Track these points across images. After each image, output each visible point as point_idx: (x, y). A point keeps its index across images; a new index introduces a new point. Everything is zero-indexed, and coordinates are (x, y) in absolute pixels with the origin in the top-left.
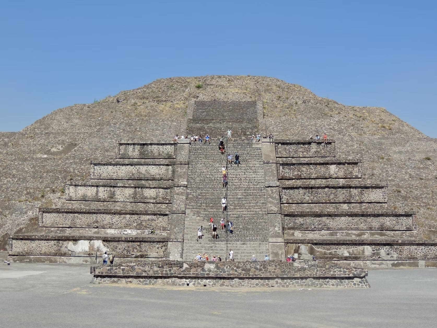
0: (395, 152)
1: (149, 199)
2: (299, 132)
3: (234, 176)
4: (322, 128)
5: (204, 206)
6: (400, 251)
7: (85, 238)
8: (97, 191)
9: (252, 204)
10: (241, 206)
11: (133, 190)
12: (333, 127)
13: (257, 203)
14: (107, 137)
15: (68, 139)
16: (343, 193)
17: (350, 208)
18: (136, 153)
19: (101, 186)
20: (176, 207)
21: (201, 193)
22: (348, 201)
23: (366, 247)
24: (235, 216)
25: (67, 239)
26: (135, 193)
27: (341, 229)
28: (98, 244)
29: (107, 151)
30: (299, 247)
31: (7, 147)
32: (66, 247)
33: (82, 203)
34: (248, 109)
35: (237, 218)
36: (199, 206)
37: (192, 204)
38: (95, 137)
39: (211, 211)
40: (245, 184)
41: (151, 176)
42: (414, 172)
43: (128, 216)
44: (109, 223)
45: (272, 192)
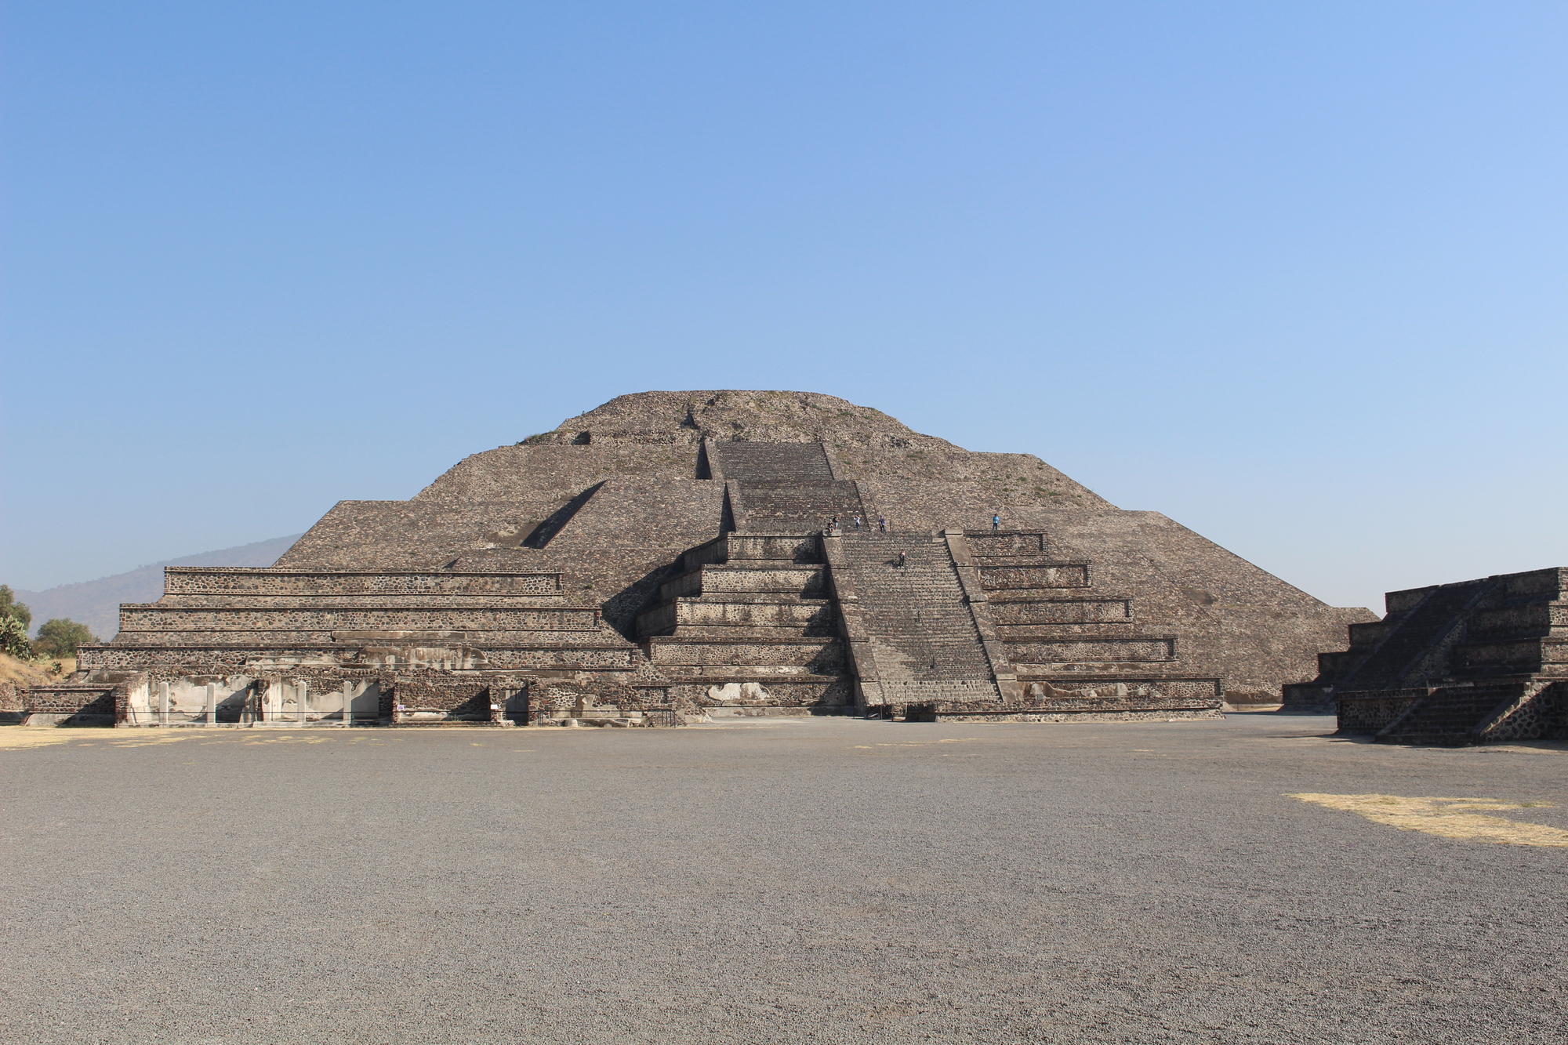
0: (1073, 536)
1: (801, 621)
2: (925, 503)
3: (920, 586)
4: (960, 496)
5: (891, 631)
6: (1164, 690)
7: (734, 680)
8: (725, 611)
9: (957, 628)
10: (944, 630)
11: (777, 609)
12: (978, 495)
13: (963, 625)
14: (609, 513)
16: (1073, 610)
17: (1083, 631)
18: (759, 551)
19: (729, 603)
20: (854, 632)
21: (882, 612)
22: (1080, 621)
23: (1119, 684)
24: (938, 644)
25: (707, 682)
26: (780, 613)
27: (1079, 660)
28: (753, 687)
29: (617, 537)
30: (1031, 686)
31: (418, 529)
32: (707, 694)
33: (704, 629)
34: (812, 457)
35: (942, 646)
36: (885, 631)
37: (874, 628)
38: (588, 512)
39: (905, 638)
40: (938, 599)
41: (792, 586)
42: (1118, 569)
43: (782, 647)
44: (755, 657)
45: (981, 610)
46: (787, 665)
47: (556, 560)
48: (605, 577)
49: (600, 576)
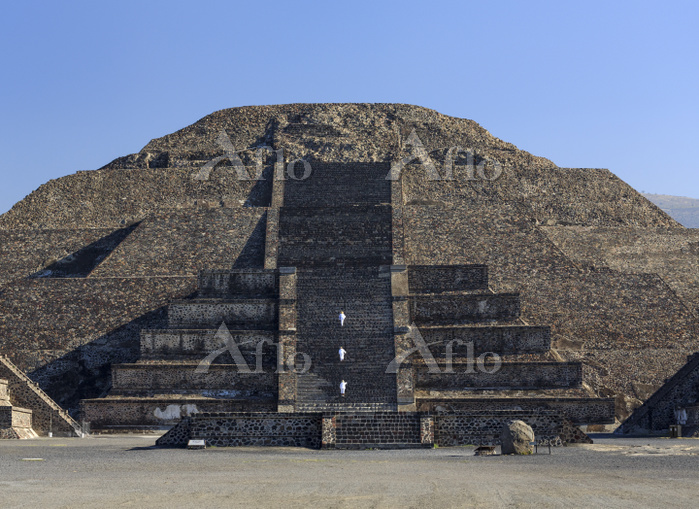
4: (493, 220)
7: (175, 403)
8: (181, 341)
10: (364, 358)
12: (511, 219)
14: (152, 242)
15: (82, 240)
16: (494, 339)
17: (502, 359)
22: (499, 349)
28: (192, 409)
29: (155, 266)
32: (152, 414)
33: (162, 357)
34: (376, 177)
38: (133, 241)
39: (327, 366)
40: (369, 330)
44: (200, 382)
45: (403, 339)
46: (228, 389)
47: (95, 288)
48: (137, 303)
49: (133, 303)
